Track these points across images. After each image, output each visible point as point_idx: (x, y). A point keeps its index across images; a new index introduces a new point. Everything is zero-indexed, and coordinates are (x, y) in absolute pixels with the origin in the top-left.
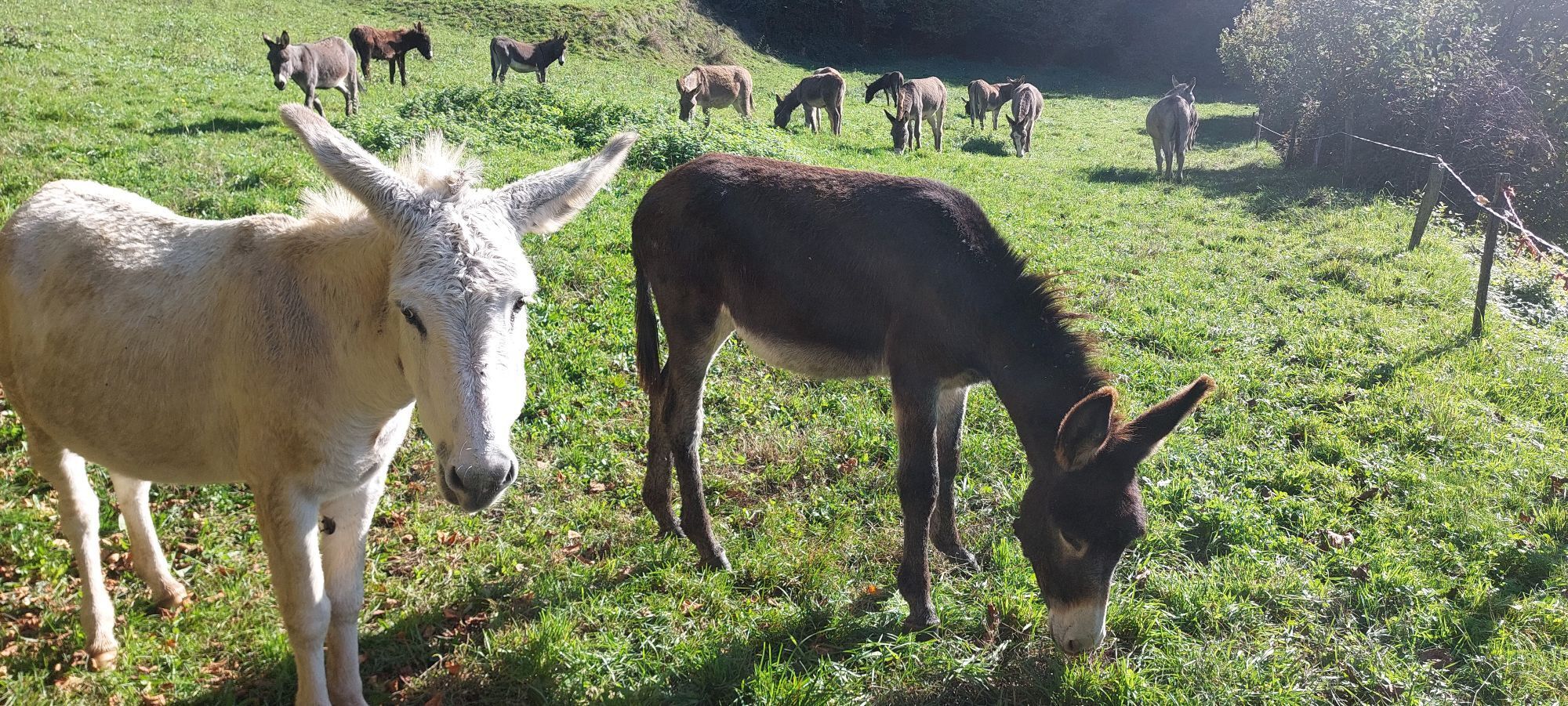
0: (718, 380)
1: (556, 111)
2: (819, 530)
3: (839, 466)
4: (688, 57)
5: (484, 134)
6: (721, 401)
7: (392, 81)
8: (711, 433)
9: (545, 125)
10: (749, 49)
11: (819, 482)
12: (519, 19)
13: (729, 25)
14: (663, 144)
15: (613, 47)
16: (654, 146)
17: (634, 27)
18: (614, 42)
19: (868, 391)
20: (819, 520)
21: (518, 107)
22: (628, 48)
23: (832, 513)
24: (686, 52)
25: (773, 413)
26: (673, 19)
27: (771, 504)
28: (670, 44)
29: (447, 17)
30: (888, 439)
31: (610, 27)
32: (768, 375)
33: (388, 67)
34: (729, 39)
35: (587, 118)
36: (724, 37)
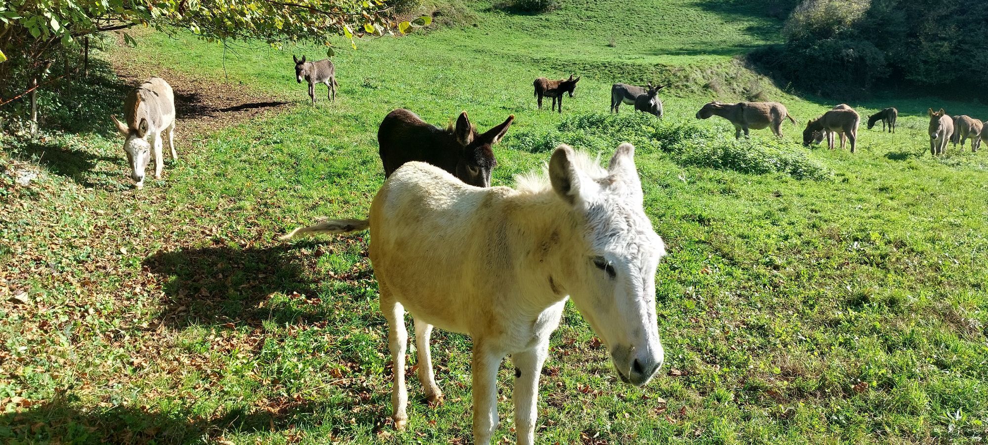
0: (759, 313)
1: (650, 129)
2: (837, 429)
3: (853, 386)
4: (735, 96)
5: (605, 142)
6: (761, 327)
7: (553, 110)
8: (754, 348)
9: (643, 137)
10: (779, 91)
11: (837, 396)
12: (628, 73)
13: (766, 75)
14: (720, 152)
15: (686, 89)
16: (714, 153)
17: (700, 77)
18: (687, 87)
19: (876, 335)
20: (837, 422)
22: (696, 90)
23: (847, 419)
24: (735, 92)
25: (801, 341)
26: (727, 71)
27: (801, 404)
28: (724, 88)
29: (585, 72)
30: (893, 372)
31: (685, 77)
32: (796, 314)
33: (551, 101)
34: (766, 85)
35: (670, 134)
36: (762, 83)
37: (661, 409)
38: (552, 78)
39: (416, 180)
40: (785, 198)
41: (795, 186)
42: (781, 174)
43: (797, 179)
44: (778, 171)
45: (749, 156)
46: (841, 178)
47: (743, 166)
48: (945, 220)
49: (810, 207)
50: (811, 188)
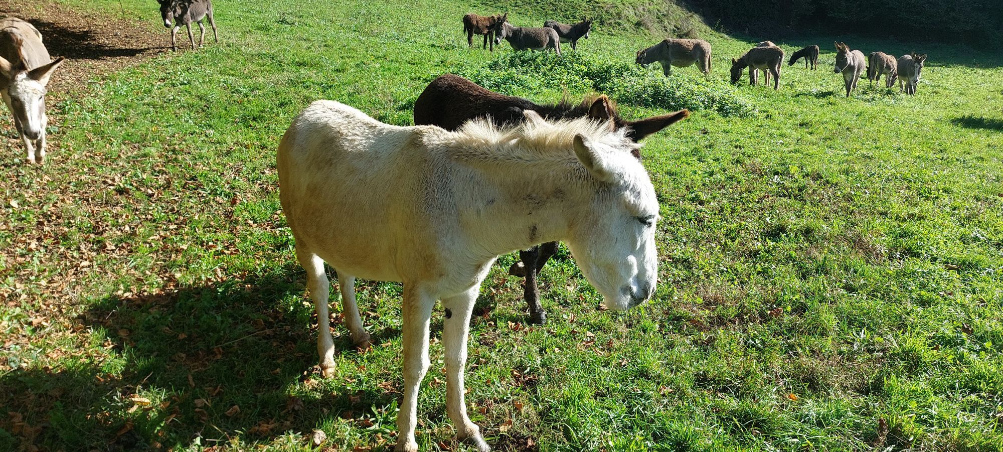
0: (684, 247)
1: (583, 68)
2: (753, 352)
3: (769, 312)
4: (666, 33)
5: (537, 82)
6: (685, 260)
7: (485, 48)
8: (678, 281)
9: (575, 76)
10: (709, 29)
11: (754, 321)
12: (561, 9)
13: (696, 13)
14: (650, 90)
15: (618, 27)
16: (645, 91)
17: (632, 14)
18: (619, 24)
19: (792, 264)
20: (753, 346)
21: (559, 65)
22: (628, 28)
23: (763, 342)
24: (666, 30)
25: (722, 272)
26: (659, 8)
27: (721, 331)
28: (655, 25)
29: (517, 8)
30: (806, 297)
31: (617, 14)
32: (719, 247)
33: (483, 39)
34: (696, 22)
35: (602, 73)
36: (692, 21)
37: (589, 342)
38: (481, 14)
39: (326, 119)
40: (711, 135)
41: (721, 123)
42: (709, 111)
43: (724, 116)
44: (706, 108)
45: (678, 94)
46: (765, 115)
47: (672, 104)
48: (859, 152)
49: (734, 143)
50: (736, 125)
